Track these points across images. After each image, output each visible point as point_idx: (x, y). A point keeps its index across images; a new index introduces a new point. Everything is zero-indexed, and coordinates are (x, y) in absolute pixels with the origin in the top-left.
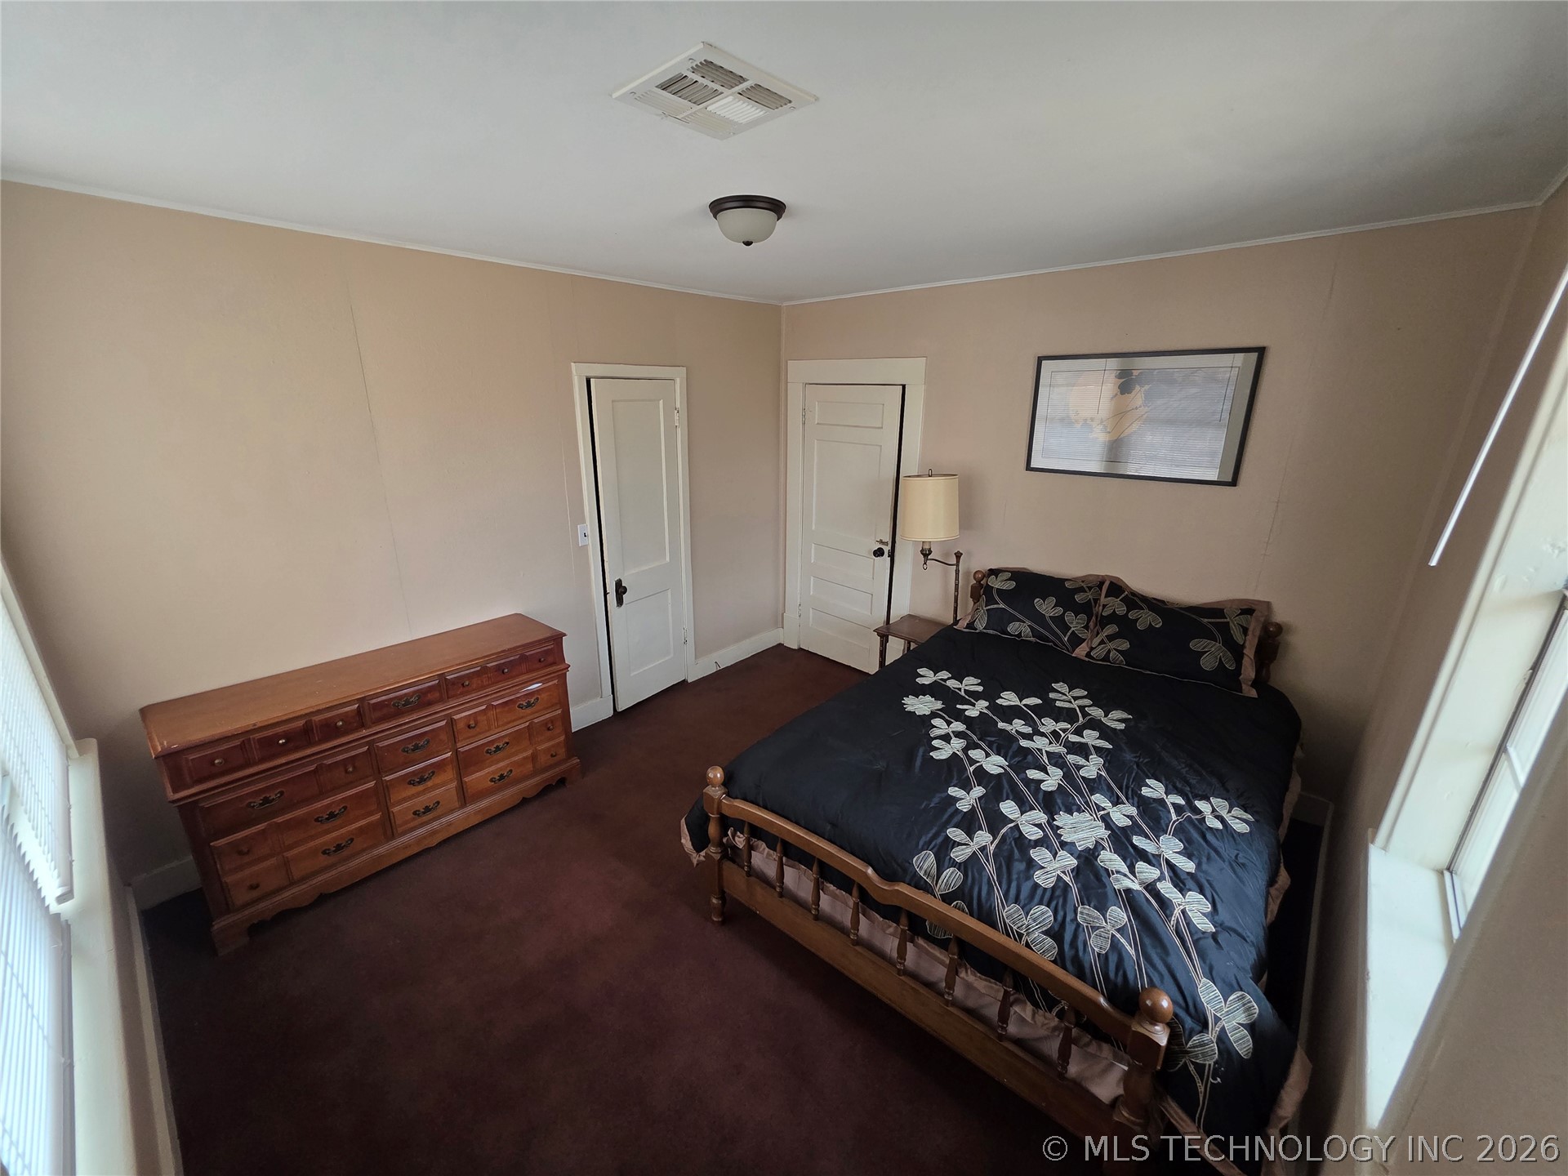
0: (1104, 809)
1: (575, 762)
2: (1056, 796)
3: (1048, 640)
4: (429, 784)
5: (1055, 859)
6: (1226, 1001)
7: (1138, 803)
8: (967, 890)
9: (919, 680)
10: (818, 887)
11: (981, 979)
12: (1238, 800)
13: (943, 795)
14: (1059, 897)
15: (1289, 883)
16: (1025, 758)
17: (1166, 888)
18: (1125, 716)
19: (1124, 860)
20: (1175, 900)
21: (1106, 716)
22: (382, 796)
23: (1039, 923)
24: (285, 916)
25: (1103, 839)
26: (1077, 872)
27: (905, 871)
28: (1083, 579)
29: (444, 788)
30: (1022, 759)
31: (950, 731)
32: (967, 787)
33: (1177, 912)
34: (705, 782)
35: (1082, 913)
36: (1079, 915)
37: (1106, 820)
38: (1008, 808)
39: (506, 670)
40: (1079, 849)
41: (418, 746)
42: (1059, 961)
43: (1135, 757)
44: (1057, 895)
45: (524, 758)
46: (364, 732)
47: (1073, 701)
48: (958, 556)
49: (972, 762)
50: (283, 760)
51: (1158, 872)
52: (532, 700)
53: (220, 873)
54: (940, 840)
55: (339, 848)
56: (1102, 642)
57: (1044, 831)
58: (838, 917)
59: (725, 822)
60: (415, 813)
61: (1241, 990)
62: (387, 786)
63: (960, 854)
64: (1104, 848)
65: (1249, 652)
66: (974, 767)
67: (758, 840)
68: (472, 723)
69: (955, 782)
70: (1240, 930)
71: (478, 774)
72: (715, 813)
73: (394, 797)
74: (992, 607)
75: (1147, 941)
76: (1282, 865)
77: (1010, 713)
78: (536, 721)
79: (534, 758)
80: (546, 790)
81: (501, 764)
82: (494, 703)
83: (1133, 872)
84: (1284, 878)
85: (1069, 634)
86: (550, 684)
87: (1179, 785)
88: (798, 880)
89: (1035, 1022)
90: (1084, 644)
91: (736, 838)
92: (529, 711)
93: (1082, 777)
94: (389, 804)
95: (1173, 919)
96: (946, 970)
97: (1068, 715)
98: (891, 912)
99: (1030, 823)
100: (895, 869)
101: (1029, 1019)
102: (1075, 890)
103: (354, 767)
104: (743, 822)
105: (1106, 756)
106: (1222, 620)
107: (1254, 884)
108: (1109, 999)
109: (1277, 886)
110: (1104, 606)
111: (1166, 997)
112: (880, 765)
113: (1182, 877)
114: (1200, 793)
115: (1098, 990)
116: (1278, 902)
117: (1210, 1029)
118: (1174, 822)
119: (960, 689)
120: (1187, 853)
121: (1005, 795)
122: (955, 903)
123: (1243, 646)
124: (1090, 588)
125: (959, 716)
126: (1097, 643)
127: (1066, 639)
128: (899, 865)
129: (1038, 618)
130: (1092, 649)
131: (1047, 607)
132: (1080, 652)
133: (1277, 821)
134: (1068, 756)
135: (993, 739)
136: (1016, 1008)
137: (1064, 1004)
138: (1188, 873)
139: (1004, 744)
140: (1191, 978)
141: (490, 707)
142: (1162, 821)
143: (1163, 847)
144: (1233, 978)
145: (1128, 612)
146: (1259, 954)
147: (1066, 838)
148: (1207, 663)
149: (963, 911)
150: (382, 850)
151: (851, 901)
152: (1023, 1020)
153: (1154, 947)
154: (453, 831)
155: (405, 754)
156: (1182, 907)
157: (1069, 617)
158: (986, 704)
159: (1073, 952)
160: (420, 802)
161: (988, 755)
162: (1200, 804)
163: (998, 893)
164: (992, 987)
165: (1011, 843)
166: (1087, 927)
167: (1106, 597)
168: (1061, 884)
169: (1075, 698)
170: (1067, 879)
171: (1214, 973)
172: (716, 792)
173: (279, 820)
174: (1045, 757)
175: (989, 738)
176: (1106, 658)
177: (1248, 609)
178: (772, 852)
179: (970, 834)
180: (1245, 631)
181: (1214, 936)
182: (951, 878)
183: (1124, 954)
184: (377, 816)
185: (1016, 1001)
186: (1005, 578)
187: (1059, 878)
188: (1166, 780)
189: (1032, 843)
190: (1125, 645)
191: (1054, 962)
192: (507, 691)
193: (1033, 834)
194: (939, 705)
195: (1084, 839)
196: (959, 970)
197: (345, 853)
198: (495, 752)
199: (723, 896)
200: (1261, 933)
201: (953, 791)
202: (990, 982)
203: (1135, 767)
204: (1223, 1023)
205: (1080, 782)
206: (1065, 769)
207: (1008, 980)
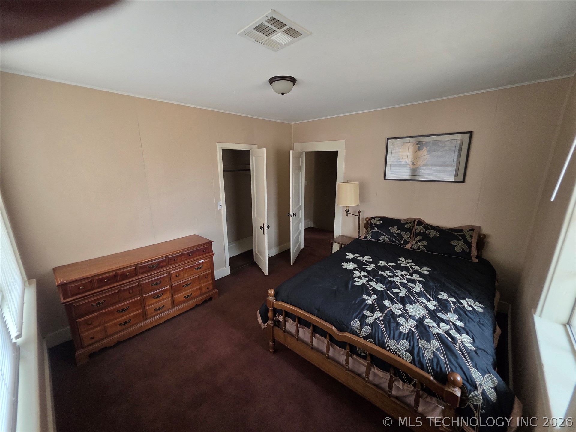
0: (424, 303)
1: (216, 291)
2: (405, 298)
3: (395, 242)
4: (161, 298)
5: (407, 322)
6: (483, 378)
7: (438, 301)
8: (373, 335)
9: (347, 257)
10: (313, 336)
11: (380, 371)
12: (477, 299)
13: (361, 298)
14: (411, 336)
15: (501, 333)
16: (391, 284)
17: (453, 333)
18: (428, 269)
19: (435, 322)
20: (458, 338)
21: (421, 269)
22: (142, 303)
23: (403, 347)
24: (104, 350)
25: (425, 314)
26: (417, 327)
27: (348, 327)
28: (408, 220)
29: (166, 300)
31: (361, 275)
32: (370, 295)
33: (459, 342)
34: (268, 295)
35: (420, 343)
36: (419, 344)
37: (426, 307)
38: (387, 303)
39: (191, 255)
40: (417, 318)
41: (157, 284)
42: (413, 362)
43: (434, 284)
44: (409, 336)
45: (197, 289)
46: (137, 278)
47: (407, 264)
48: (359, 212)
49: (371, 286)
50: (106, 288)
51: (449, 327)
52: (200, 266)
53: (80, 332)
54: (361, 315)
55: (125, 323)
56: (416, 243)
57: (402, 311)
58: (321, 348)
59: (275, 311)
60: (155, 310)
61: (490, 373)
62: (145, 299)
63: (369, 321)
64: (426, 318)
65: (474, 245)
66: (372, 288)
67: (288, 318)
68: (178, 275)
69: (365, 293)
70: (485, 349)
71: (179, 295)
72: (271, 307)
73: (147, 303)
74: (373, 230)
75: (449, 353)
76: (497, 325)
77: (384, 269)
78: (201, 274)
79: (200, 289)
80: (205, 302)
81: (188, 291)
82: (186, 267)
83: (439, 327)
84: (498, 330)
85: (403, 240)
86: (207, 260)
87: (453, 294)
88: (304, 334)
89: (404, 388)
90: (409, 244)
91: (280, 317)
92: (199, 270)
93: (415, 291)
94: (145, 306)
95: (458, 345)
96: (366, 368)
97: (406, 269)
98: (342, 345)
99: (396, 308)
100: (343, 327)
101: (401, 387)
102: (417, 333)
103: (133, 291)
104: (282, 310)
105: (423, 284)
106: (462, 233)
107: (488, 332)
108: (435, 378)
109: (496, 333)
110: (416, 229)
111: (459, 376)
112: (335, 288)
113: (459, 329)
114: (462, 297)
115: (430, 374)
116: (498, 340)
117: (478, 389)
118: (453, 308)
119: (363, 260)
120: (460, 319)
121: (385, 299)
122: (369, 340)
123: (471, 243)
124: (410, 223)
125: (364, 270)
126: (415, 243)
127: (402, 242)
128: (345, 326)
129: (391, 234)
130: (413, 245)
131: (394, 230)
132: (408, 246)
133: (493, 308)
134: (408, 284)
135: (378, 278)
136: (396, 383)
137: (416, 381)
138: (462, 327)
139: (382, 280)
140: (468, 368)
141: (185, 269)
142: (448, 308)
143: (450, 317)
144: (486, 368)
145: (426, 231)
146: (493, 359)
147: (411, 314)
148: (458, 249)
149: (372, 343)
150: (142, 324)
151: (326, 341)
152: (398, 388)
153: (451, 355)
154: (169, 317)
155: (152, 286)
156: (461, 340)
157: (403, 233)
158: (374, 265)
159: (418, 358)
160: (157, 306)
161: (377, 284)
162: (462, 301)
163: (386, 335)
164: (385, 374)
165: (389, 316)
166: (423, 348)
167: (416, 226)
168: (411, 332)
170: (413, 330)
171: (477, 366)
172: (271, 299)
173: (103, 311)
174: (399, 284)
175: (376, 278)
176: (418, 249)
177: (472, 229)
178: (294, 322)
179: (373, 313)
180: (472, 237)
181: (475, 352)
182: (367, 330)
183: (439, 359)
184: (140, 311)
185: (396, 380)
186: (378, 220)
187: (410, 329)
188: (448, 292)
189: (398, 316)
190: (425, 244)
191: (411, 363)
192: (191, 263)
193: (398, 312)
194: (356, 266)
195: (418, 314)
196: (371, 368)
197: (128, 325)
198: (186, 286)
199: (274, 341)
200: (493, 351)
201: (364, 297)
202: (384, 372)
203: (435, 287)
204: (483, 387)
205: (414, 293)
206: (407, 289)
207: (392, 371)
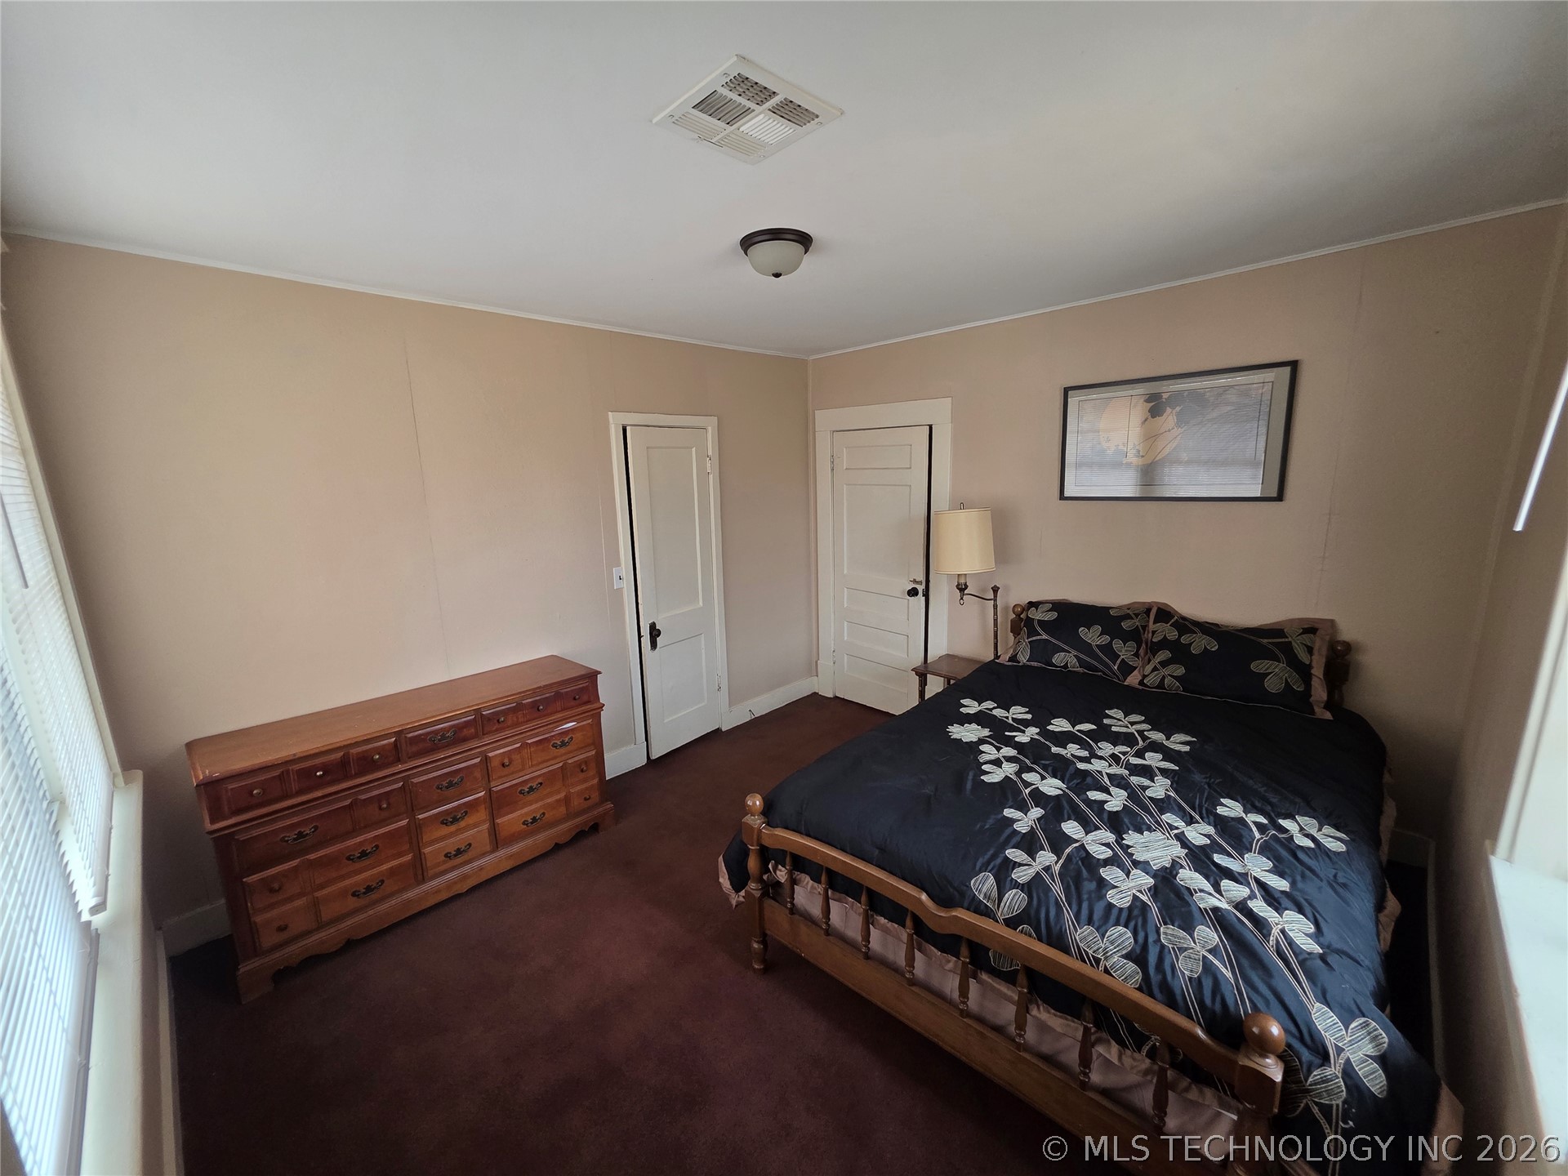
0: (1177, 828)
1: (608, 806)
2: (1122, 815)
3: (1096, 669)
4: (462, 824)
5: (1128, 878)
6: (1347, 1029)
7: (1215, 822)
8: (1032, 912)
9: (962, 710)
10: (868, 922)
11: (1055, 1015)
12: (1326, 817)
13: (1000, 816)
14: (1137, 917)
15: (1399, 912)
16: (1084, 779)
17: (1259, 906)
18: (1189, 738)
19: (1207, 877)
20: (1272, 919)
21: (1168, 739)
22: (414, 836)
23: (1118, 946)
24: (313, 961)
25: (1180, 858)
26: (1155, 891)
27: (962, 894)
28: (1129, 607)
29: (476, 829)
30: (1082, 781)
31: (1000, 755)
32: (1023, 808)
33: (1275, 931)
34: (745, 810)
35: (1165, 933)
36: (1162, 936)
37: (1181, 839)
38: (1071, 828)
39: (541, 707)
40: (1154, 868)
41: (452, 784)
42: (1144, 988)
43: (1206, 778)
44: (1135, 915)
45: (558, 801)
46: (400, 767)
47: (1130, 726)
48: (995, 590)
49: (1027, 784)
50: (319, 793)
51: (1248, 890)
52: (567, 740)
53: (251, 912)
54: (999, 861)
55: (369, 889)
56: (1155, 669)
57: (1113, 850)
58: (891, 956)
59: (765, 854)
60: (446, 856)
61: (1364, 1016)
62: (419, 824)
63: (1022, 875)
64: (1182, 867)
65: (1318, 671)
66: (1029, 789)
67: (801, 872)
68: (506, 761)
69: (1010, 803)
70: (1351, 953)
71: (510, 816)
72: (755, 844)
73: (426, 838)
74: (1034, 638)
75: (1245, 962)
76: (1388, 890)
77: (1063, 739)
78: (570, 761)
79: (567, 800)
80: (580, 836)
81: (534, 807)
82: (529, 741)
83: (1219, 891)
84: (1393, 904)
85: (1118, 662)
86: (585, 723)
87: (1257, 804)
88: (845, 916)
89: (1122, 1064)
90: (1136, 672)
91: (778, 872)
92: (563, 750)
93: (1149, 798)
94: (421, 845)
95: (1271, 938)
96: (1015, 1007)
97: (1128, 739)
98: (949, 943)
99: (1098, 843)
100: (951, 895)
101: (1115, 1061)
102: (1154, 909)
103: (389, 804)
104: (784, 852)
105: (1173, 778)
106: (1283, 640)
107: (1361, 904)
108: (1207, 1031)
109: (1386, 912)
110: (1154, 632)
111: (1276, 1024)
112: (928, 790)
113: (1276, 896)
114: (1283, 811)
115: (1193, 1020)
116: (1391, 929)
117: (1332, 1061)
118: (1258, 840)
119: (1007, 718)
120: (1278, 871)
121: (1066, 816)
122: (1021, 927)
123: (1310, 666)
124: (1137, 615)
125: (1010, 742)
126: (1150, 669)
127: (1116, 668)
128: (954, 888)
129: (1084, 647)
130: (1145, 676)
131: (1092, 636)
132: (1133, 680)
133: (1377, 843)
134: (1132, 778)
135: (1047, 762)
136: (1100, 1049)
137: (1155, 1040)
138: (1283, 892)
139: (1060, 767)
140: (1301, 1003)
141: (525, 745)
142: (1244, 840)
143: (1250, 866)
144: (1352, 1002)
145: (1180, 636)
146: (1378, 982)
147: (1138, 857)
148: (1272, 685)
149: (1030, 936)
150: (411, 894)
151: (904, 934)
152: (1108, 1062)
153: (1254, 968)
154: (484, 877)
155: (439, 791)
156: (1280, 927)
157: (1117, 645)
158: (1038, 730)
159: (1160, 977)
160: (451, 844)
161: (1043, 778)
162: (1285, 823)
163: (1068, 915)
164: (1070, 1026)
165: (1078, 861)
166: (1173, 948)
167: (1155, 623)
168: (1138, 904)
169: (1132, 724)
170: (1144, 898)
171: (1328, 997)
172: (755, 821)
173: (312, 856)
174: (1106, 779)
175: (1043, 762)
176: (1161, 685)
177: (1310, 629)
178: (816, 885)
179: (1032, 854)
180: (1310, 650)
181: (1322, 957)
182: (1014, 900)
183: (1219, 976)
184: (409, 857)
185: (1099, 1041)
186: (1046, 609)
187: (1135, 898)
188: (1243, 800)
189: (1102, 862)
190: (1180, 671)
191: (1140, 989)
192: (542, 729)
193: (1101, 853)
194: (986, 732)
195: (1158, 858)
196: (1031, 1007)
197: (374, 896)
198: (528, 792)
199: (764, 939)
200: (1377, 959)
201: (1009, 812)
202: (1066, 1019)
203: (1206, 786)
204: (1347, 1054)
205: (1148, 802)
206: (1129, 790)
207: (1087, 1014)
